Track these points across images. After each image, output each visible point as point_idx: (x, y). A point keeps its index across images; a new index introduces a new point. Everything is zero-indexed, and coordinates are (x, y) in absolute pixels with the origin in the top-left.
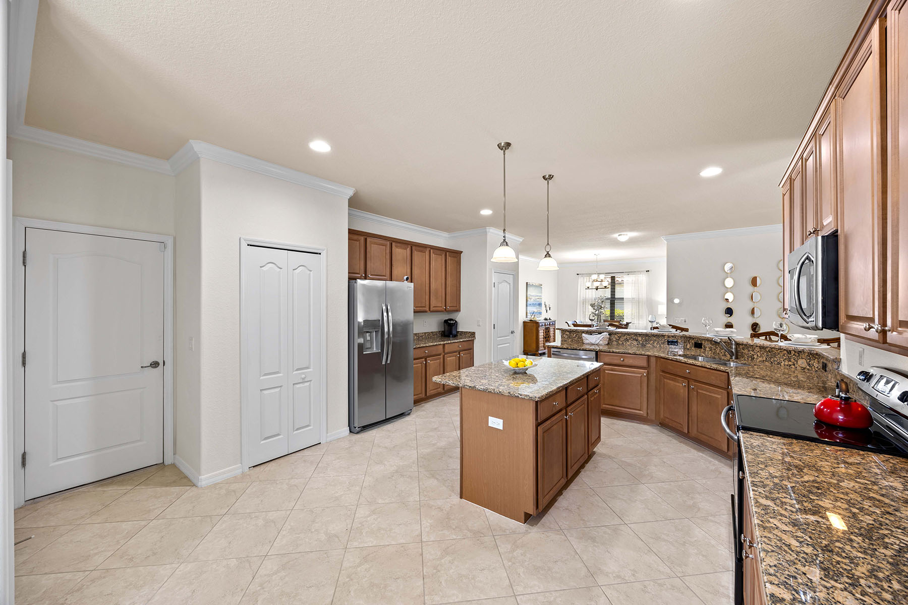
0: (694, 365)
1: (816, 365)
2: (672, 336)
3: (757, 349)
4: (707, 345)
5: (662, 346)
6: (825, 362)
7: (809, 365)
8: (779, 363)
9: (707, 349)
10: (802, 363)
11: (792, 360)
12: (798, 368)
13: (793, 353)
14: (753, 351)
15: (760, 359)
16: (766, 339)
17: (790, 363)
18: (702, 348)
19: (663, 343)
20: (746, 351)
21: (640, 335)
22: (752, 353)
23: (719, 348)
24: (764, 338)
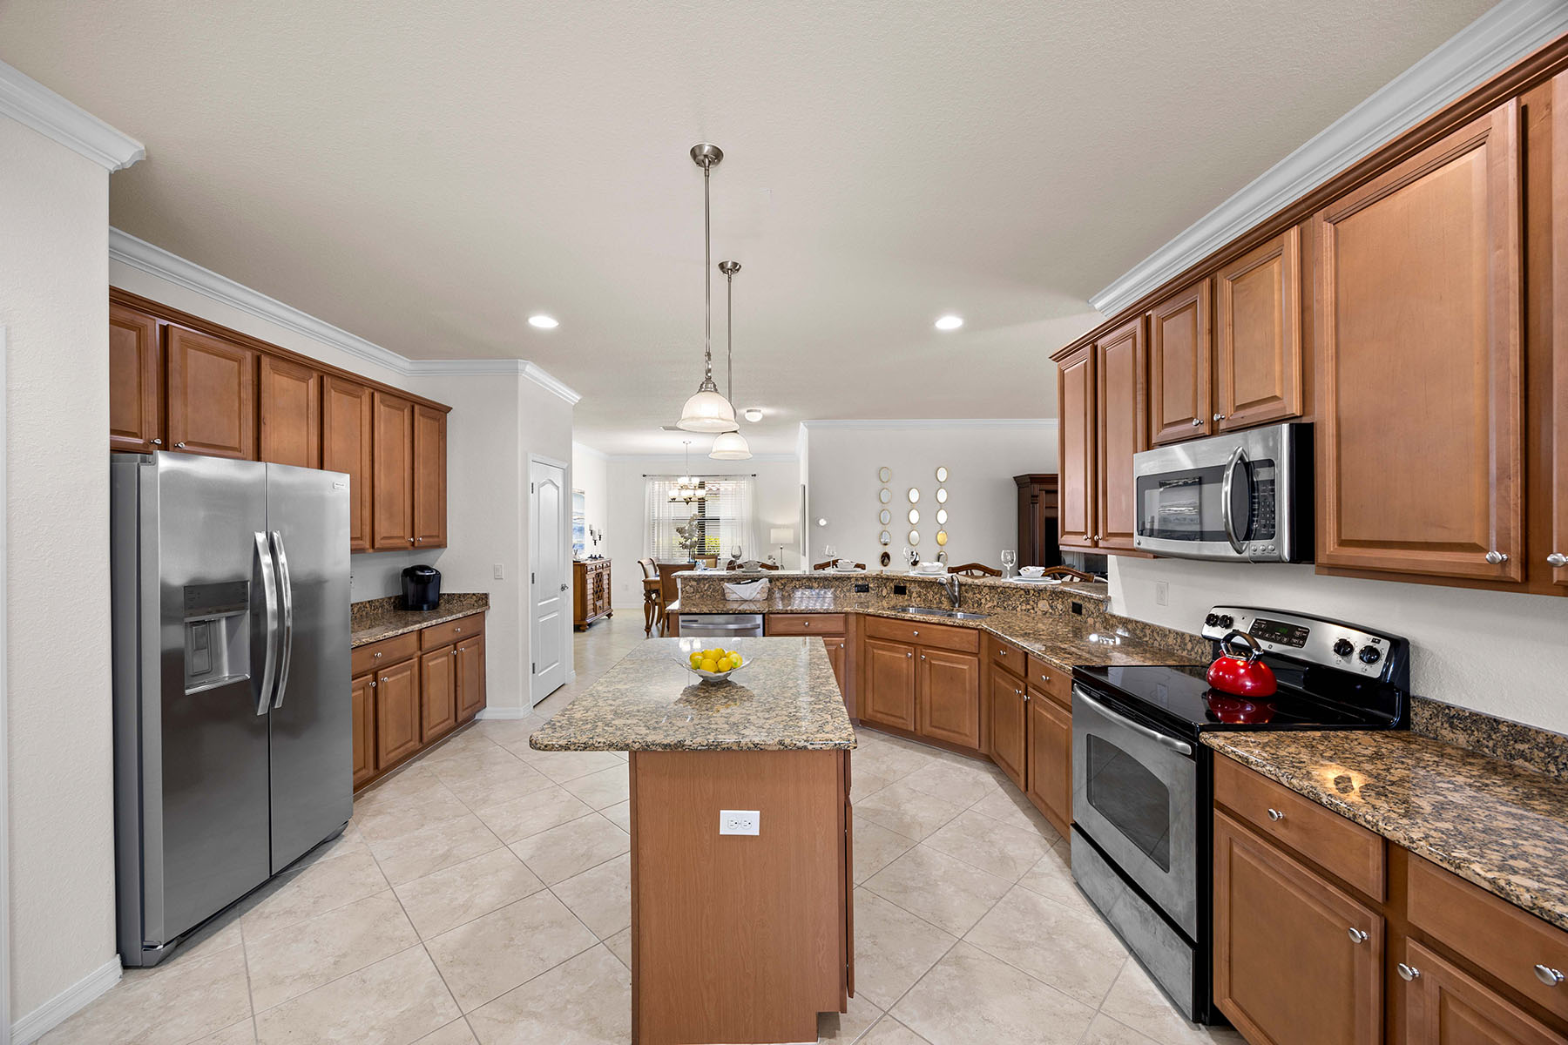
0: (927, 623)
1: (1060, 607)
2: (862, 578)
3: (986, 590)
4: (915, 589)
5: (847, 594)
6: (1077, 601)
7: (1052, 607)
8: (1014, 608)
9: (914, 595)
10: (1043, 605)
11: (1031, 602)
12: (1039, 613)
13: (1032, 592)
14: (980, 593)
15: (990, 604)
16: (967, 573)
17: (1028, 607)
18: (905, 594)
19: (849, 591)
20: (970, 595)
21: (815, 578)
22: (979, 596)
23: (931, 593)
24: (964, 573)
